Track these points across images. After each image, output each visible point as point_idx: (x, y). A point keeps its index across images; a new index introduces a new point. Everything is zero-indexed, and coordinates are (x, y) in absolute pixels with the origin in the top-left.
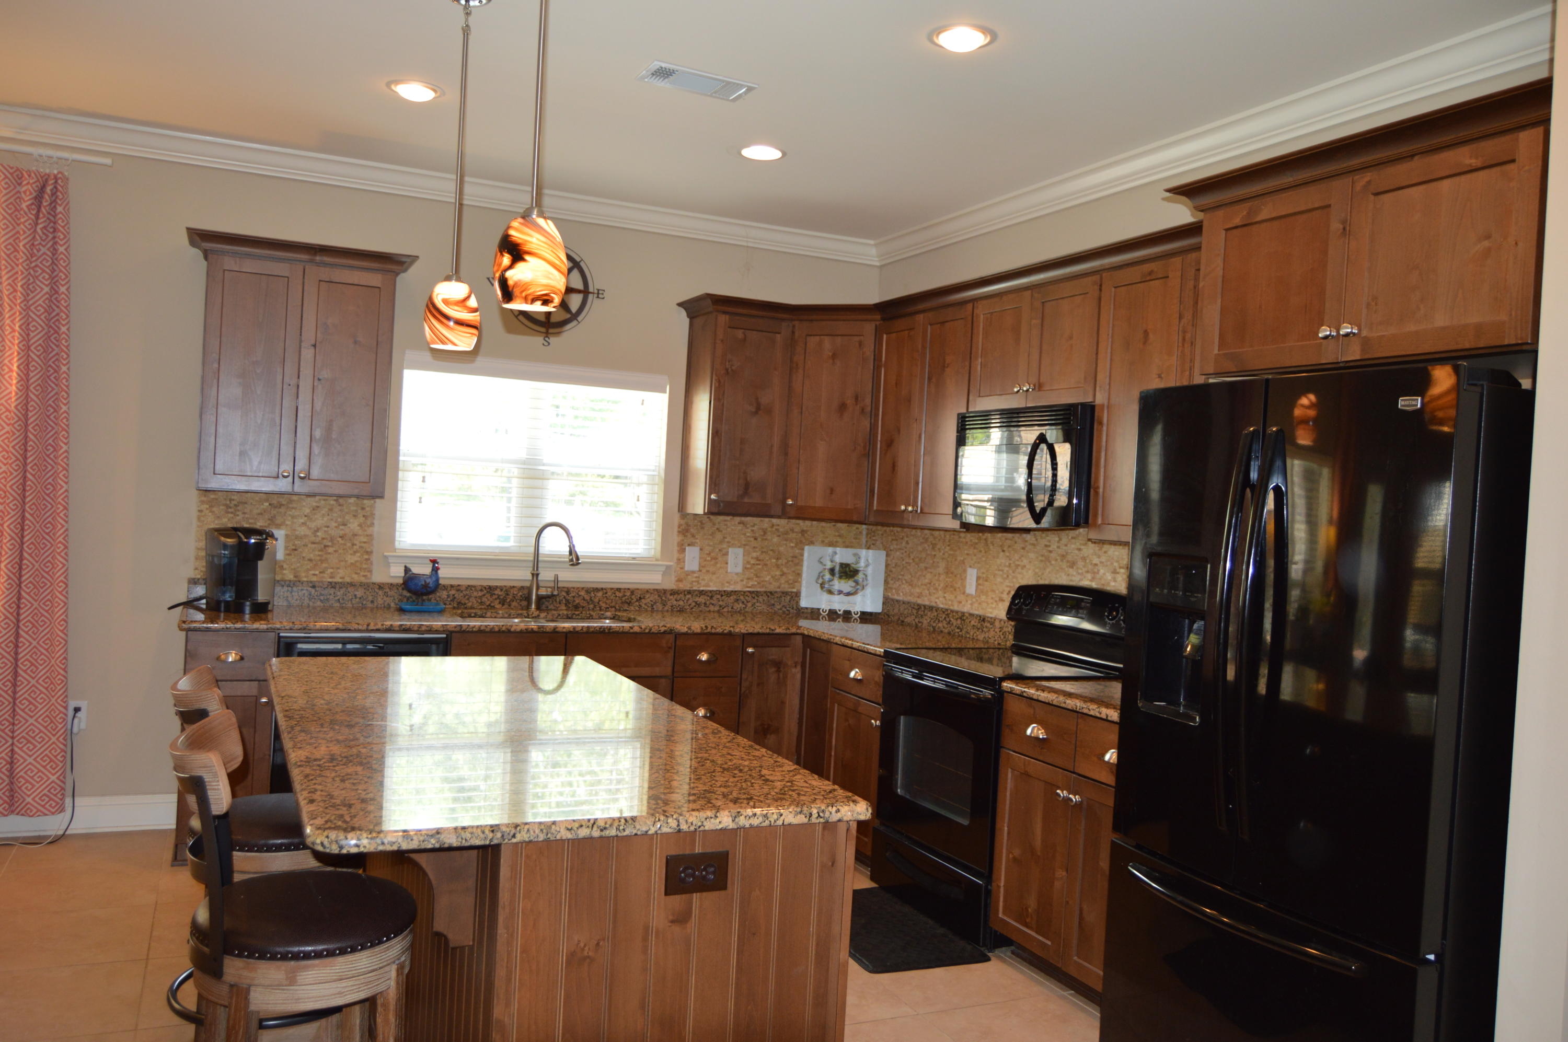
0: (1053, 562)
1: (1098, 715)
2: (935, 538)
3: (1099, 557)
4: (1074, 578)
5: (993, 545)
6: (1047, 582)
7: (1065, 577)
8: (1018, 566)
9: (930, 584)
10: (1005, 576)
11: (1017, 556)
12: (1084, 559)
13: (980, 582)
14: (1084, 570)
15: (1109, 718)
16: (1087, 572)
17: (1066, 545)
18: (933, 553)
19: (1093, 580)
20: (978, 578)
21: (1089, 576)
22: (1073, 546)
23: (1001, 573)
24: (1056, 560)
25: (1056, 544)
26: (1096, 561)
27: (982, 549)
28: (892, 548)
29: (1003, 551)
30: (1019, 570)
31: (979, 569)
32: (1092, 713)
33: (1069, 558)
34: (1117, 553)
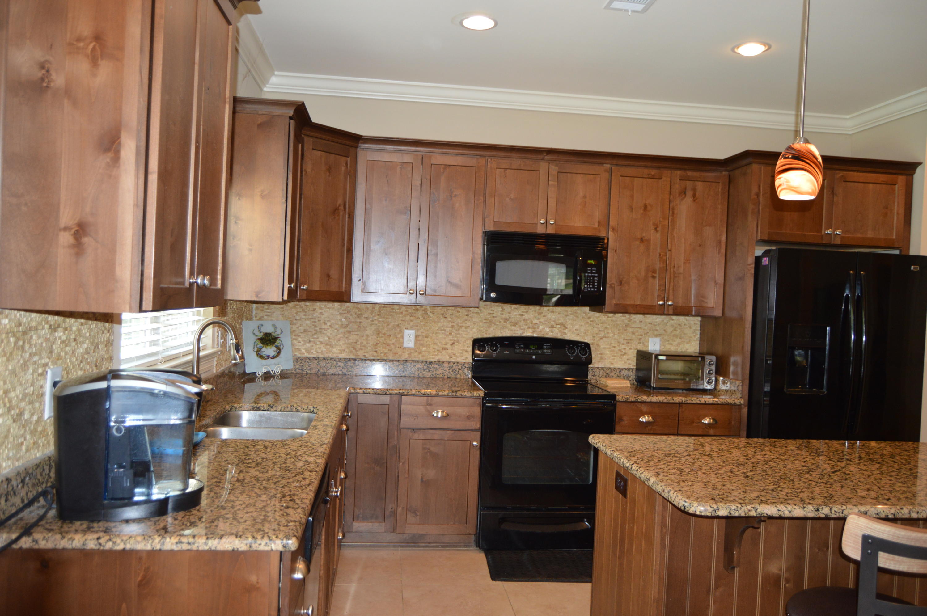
0: (498, 323)
1: (699, 402)
2: (360, 310)
3: (539, 319)
4: (516, 332)
5: (433, 314)
6: (491, 336)
7: (509, 332)
8: (461, 327)
9: (356, 343)
10: (448, 334)
11: (459, 321)
12: (525, 320)
13: (420, 338)
14: (526, 327)
15: (707, 402)
16: (529, 328)
17: (509, 313)
18: (359, 320)
19: (533, 332)
20: (417, 337)
21: (531, 330)
22: (516, 313)
23: (443, 332)
24: (500, 322)
25: (500, 312)
26: (536, 321)
27: (420, 317)
28: (298, 318)
29: (445, 317)
30: (463, 328)
31: (418, 330)
32: (694, 402)
33: (513, 320)
34: (554, 317)
